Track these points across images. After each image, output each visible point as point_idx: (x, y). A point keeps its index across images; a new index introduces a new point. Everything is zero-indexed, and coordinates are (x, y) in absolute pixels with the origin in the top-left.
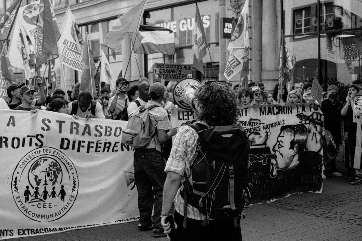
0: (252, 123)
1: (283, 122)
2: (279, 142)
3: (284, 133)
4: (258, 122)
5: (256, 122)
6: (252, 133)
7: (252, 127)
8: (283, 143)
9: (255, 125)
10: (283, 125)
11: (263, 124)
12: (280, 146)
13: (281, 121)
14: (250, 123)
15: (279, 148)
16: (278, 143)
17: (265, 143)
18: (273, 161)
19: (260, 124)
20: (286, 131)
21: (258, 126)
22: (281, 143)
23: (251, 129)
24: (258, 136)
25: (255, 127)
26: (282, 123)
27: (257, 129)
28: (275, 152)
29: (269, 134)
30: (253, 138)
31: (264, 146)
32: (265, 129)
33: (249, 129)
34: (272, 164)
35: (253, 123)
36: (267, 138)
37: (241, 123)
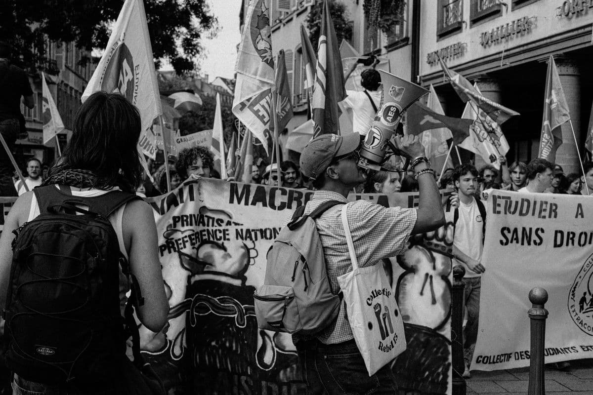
0: (206, 219)
4: (226, 219)
5: (216, 216)
6: (204, 242)
7: (206, 228)
9: (213, 225)
11: (236, 224)
14: (202, 217)
17: (240, 274)
19: (229, 223)
21: (221, 228)
23: (201, 231)
24: (222, 252)
25: (214, 228)
27: (219, 235)
29: (253, 253)
30: (210, 256)
31: (237, 282)
32: (242, 238)
33: (198, 233)
34: (264, 333)
35: (209, 218)
36: (249, 262)
37: (178, 221)
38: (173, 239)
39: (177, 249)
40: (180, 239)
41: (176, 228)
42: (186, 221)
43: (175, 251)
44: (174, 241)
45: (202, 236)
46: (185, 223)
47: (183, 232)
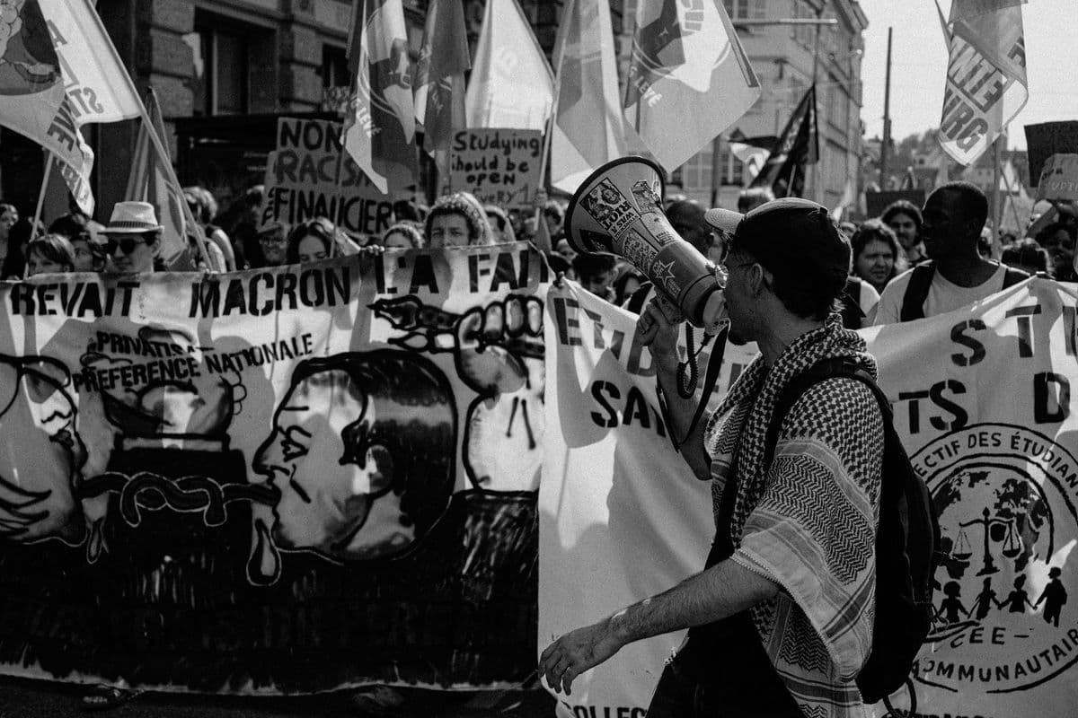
0: (153, 347)
1: (306, 344)
2: (287, 434)
4: (184, 343)
5: (171, 341)
6: (154, 384)
7: (158, 359)
8: (306, 435)
9: (169, 354)
10: (305, 357)
11: (203, 349)
12: (294, 449)
13: (294, 341)
15: (288, 458)
16: (280, 437)
17: (219, 431)
18: (262, 512)
19: (191, 350)
20: (316, 382)
21: (183, 357)
22: (295, 436)
23: (150, 365)
24: (188, 396)
25: (173, 358)
26: (301, 348)
27: (183, 368)
28: (272, 476)
29: (238, 393)
30: (163, 406)
31: (214, 446)
32: (219, 370)
33: (141, 366)
34: (260, 525)
35: (158, 345)
36: (232, 409)
45: (151, 372)
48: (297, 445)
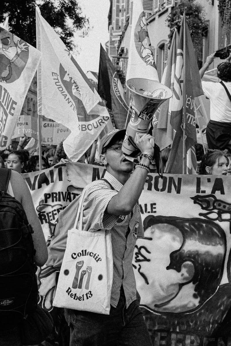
0: (72, 196)
1: (152, 208)
2: (139, 249)
3: (153, 233)
8: (149, 252)
10: (151, 214)
12: (140, 258)
13: (146, 205)
14: (69, 194)
15: (138, 261)
16: (136, 250)
20: (159, 228)
22: (143, 251)
26: (149, 209)
35: (75, 194)
37: (49, 198)
38: (44, 212)
39: (48, 221)
40: (50, 213)
41: (47, 204)
42: (56, 197)
43: (46, 222)
44: (45, 214)
46: (55, 199)
47: (53, 207)
48: (142, 256)
